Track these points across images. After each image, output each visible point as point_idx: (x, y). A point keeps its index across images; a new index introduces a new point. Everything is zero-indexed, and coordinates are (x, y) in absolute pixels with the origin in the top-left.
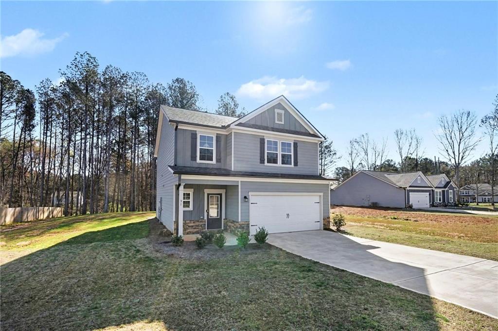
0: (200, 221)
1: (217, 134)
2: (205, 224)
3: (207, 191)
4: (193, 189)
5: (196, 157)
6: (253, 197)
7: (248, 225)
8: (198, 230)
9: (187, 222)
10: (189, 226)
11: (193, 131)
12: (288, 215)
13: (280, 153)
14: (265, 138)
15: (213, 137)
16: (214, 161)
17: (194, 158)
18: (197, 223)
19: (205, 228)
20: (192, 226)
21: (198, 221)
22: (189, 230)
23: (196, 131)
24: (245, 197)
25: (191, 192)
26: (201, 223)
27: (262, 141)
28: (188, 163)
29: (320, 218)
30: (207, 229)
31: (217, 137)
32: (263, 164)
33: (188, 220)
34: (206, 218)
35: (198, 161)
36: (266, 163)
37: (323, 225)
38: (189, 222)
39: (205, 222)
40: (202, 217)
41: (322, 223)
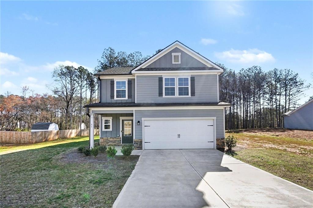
0: (117, 138)
1: (128, 79)
2: (121, 140)
3: (121, 118)
4: (112, 117)
5: (114, 96)
6: (145, 121)
7: (141, 142)
8: (115, 143)
9: (108, 138)
10: (110, 141)
11: (112, 79)
12: (179, 136)
13: (177, 87)
14: (163, 77)
15: (125, 82)
16: (127, 98)
17: (112, 97)
18: (115, 139)
19: (121, 143)
20: (112, 141)
21: (116, 138)
22: (109, 144)
23: (114, 79)
24: (139, 122)
25: (110, 119)
26: (118, 139)
27: (160, 79)
28: (109, 100)
29: (214, 139)
30: (122, 143)
31: (128, 81)
32: (161, 97)
33: (109, 137)
34: (121, 136)
35: (115, 98)
36: (164, 96)
37: (216, 145)
38: (109, 138)
39: (121, 139)
40: (118, 135)
41: (216, 144)
